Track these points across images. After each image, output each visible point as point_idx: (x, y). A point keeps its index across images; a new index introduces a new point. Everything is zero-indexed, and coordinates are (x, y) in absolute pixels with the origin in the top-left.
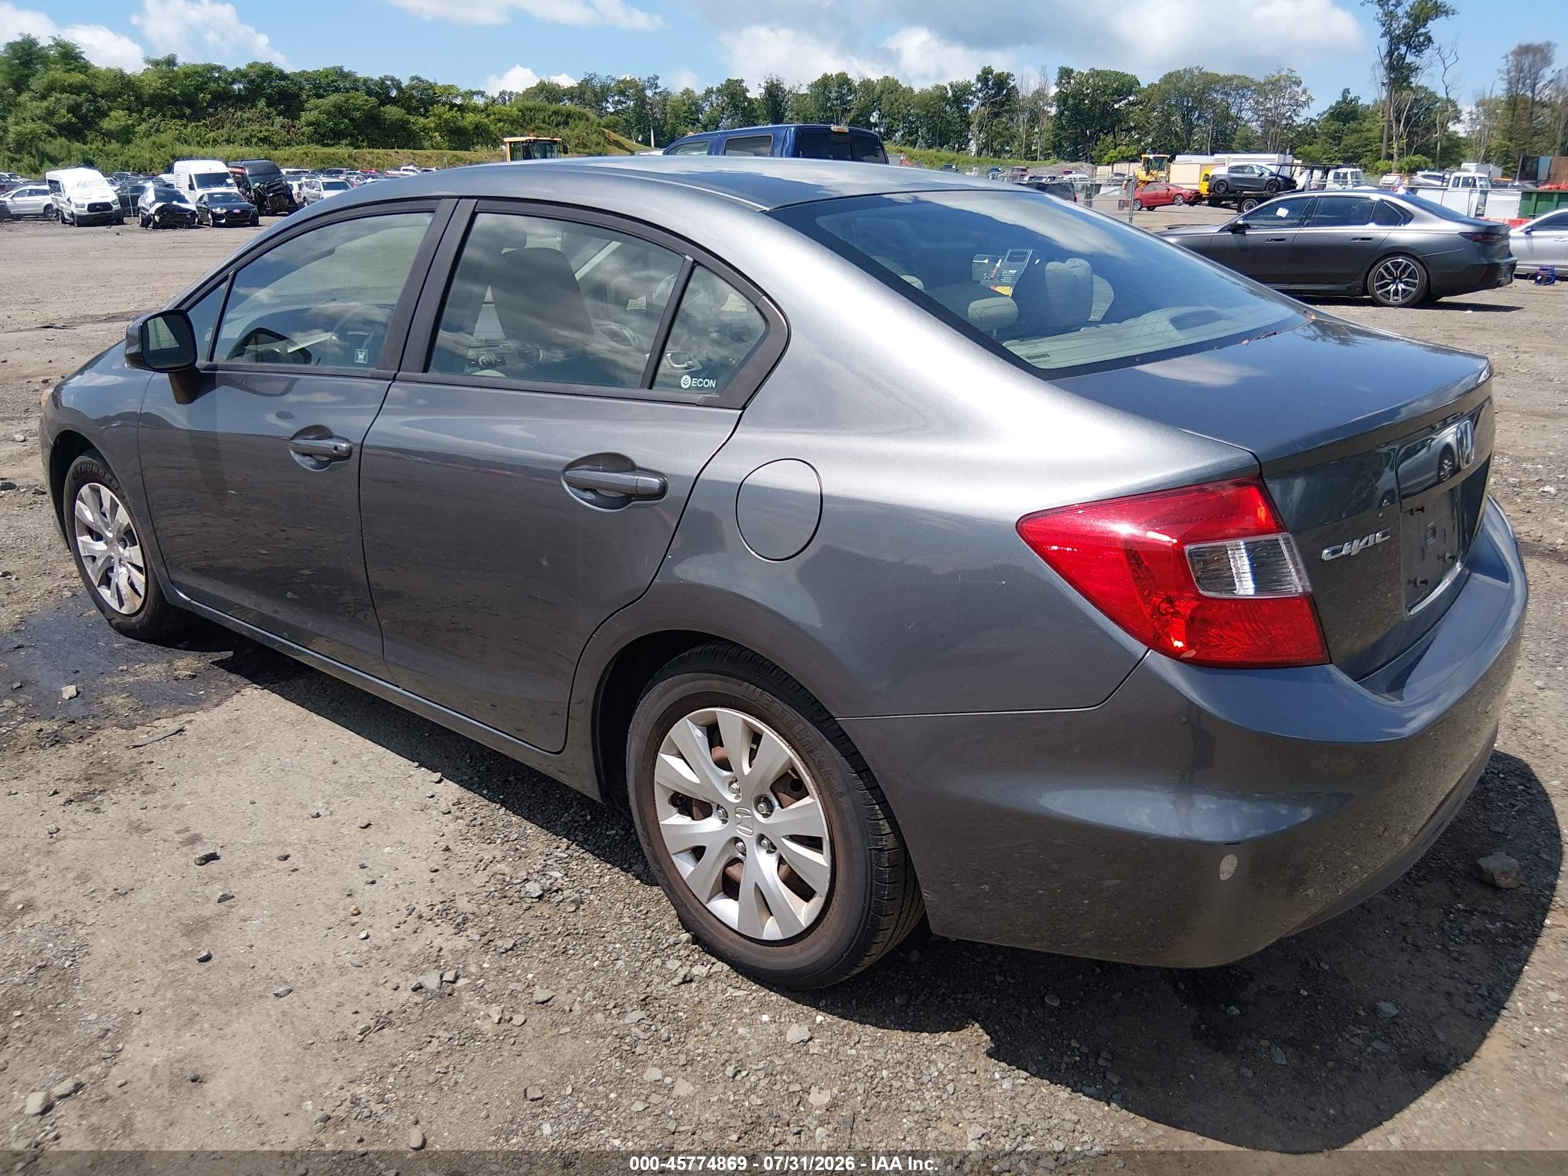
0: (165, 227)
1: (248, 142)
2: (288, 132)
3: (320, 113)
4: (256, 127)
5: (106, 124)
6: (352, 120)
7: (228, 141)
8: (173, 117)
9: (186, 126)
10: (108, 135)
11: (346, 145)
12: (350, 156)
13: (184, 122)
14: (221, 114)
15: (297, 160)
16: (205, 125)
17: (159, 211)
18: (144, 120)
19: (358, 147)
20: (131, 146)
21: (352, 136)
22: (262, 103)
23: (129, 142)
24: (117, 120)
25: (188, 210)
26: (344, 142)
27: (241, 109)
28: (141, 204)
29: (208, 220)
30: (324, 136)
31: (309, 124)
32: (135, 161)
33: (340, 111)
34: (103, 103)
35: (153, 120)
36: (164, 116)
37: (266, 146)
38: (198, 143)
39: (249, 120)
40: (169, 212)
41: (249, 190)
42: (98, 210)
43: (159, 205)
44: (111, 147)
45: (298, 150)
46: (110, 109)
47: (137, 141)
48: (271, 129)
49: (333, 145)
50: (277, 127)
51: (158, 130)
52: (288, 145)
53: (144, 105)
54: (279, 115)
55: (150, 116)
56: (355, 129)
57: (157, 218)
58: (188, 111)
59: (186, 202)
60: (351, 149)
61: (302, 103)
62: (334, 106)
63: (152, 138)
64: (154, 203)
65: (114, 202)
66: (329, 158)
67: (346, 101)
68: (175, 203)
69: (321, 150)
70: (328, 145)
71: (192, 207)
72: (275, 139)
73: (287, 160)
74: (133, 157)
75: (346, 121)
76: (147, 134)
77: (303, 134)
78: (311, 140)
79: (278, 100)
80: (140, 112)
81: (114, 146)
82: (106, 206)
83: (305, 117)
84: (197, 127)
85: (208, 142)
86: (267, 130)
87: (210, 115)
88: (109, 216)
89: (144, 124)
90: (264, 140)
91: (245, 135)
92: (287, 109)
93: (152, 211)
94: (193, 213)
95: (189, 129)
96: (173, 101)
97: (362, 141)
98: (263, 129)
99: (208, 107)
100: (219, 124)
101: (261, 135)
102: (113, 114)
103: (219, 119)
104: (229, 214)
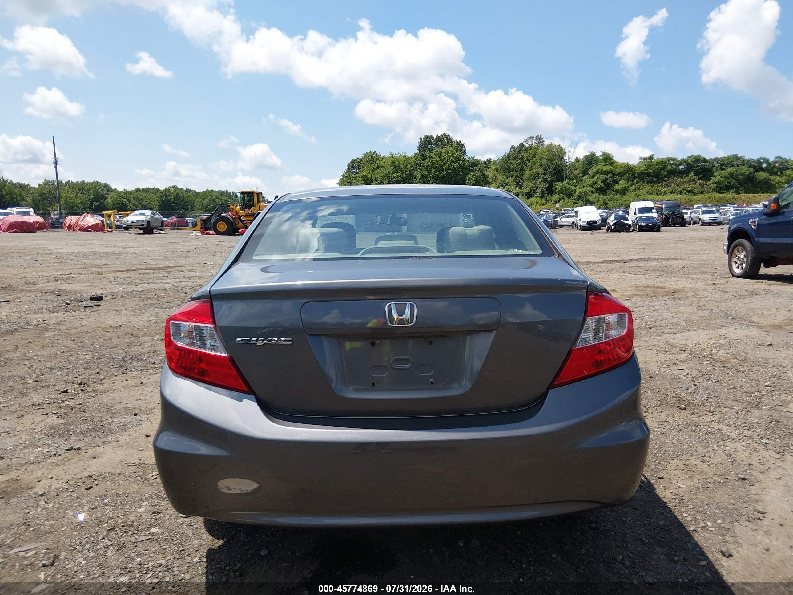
0: (615, 231)
1: (681, 193)
2: (703, 187)
3: (721, 177)
4: (687, 185)
5: (617, 187)
6: (738, 180)
7: (672, 193)
8: (648, 182)
9: (652, 186)
10: (617, 191)
11: (732, 192)
12: (733, 198)
13: (652, 184)
14: (671, 180)
15: (704, 201)
16: (662, 186)
17: (614, 224)
18: (634, 184)
19: (739, 193)
20: (625, 196)
21: (736, 188)
22: (692, 174)
23: (625, 194)
24: (622, 185)
25: (627, 224)
26: (731, 191)
27: (681, 177)
28: (608, 221)
29: (637, 229)
30: (721, 188)
31: (714, 183)
32: (626, 203)
33: (732, 176)
34: (617, 178)
35: (638, 184)
36: (643, 182)
37: (690, 195)
38: (657, 194)
39: (684, 182)
40: (618, 224)
41: (662, 214)
42: (591, 224)
43: (615, 221)
44: (617, 196)
45: (706, 196)
46: (620, 180)
47: (628, 194)
48: (694, 186)
49: (725, 193)
50: (698, 184)
51: (639, 189)
52: (702, 193)
53: (635, 178)
54: (699, 179)
55: (637, 182)
56: (738, 184)
57: (613, 227)
58: (655, 180)
59: (628, 220)
60: (734, 194)
61: (712, 173)
62: (728, 174)
63: (636, 192)
64: (613, 220)
65: (598, 221)
66: (722, 199)
67: (736, 171)
68: (622, 221)
69: (718, 195)
70: (722, 193)
71: (630, 222)
72: (695, 191)
73: (699, 200)
74: (625, 201)
75: (735, 181)
76: (634, 191)
77: (710, 188)
78: (714, 190)
79: (700, 172)
80: (633, 181)
81: (618, 196)
82: (595, 222)
83: (713, 179)
84: (658, 186)
85: (662, 193)
86: (692, 187)
87: (666, 181)
88: (595, 226)
89: (633, 186)
90: (690, 192)
91: (681, 189)
92: (704, 176)
93: (611, 224)
94: (630, 225)
95: (654, 188)
96: (649, 175)
97: (742, 190)
98: (690, 186)
99: (665, 177)
100: (669, 185)
101: (688, 189)
102: (620, 182)
103: (669, 183)
104: (647, 226)
